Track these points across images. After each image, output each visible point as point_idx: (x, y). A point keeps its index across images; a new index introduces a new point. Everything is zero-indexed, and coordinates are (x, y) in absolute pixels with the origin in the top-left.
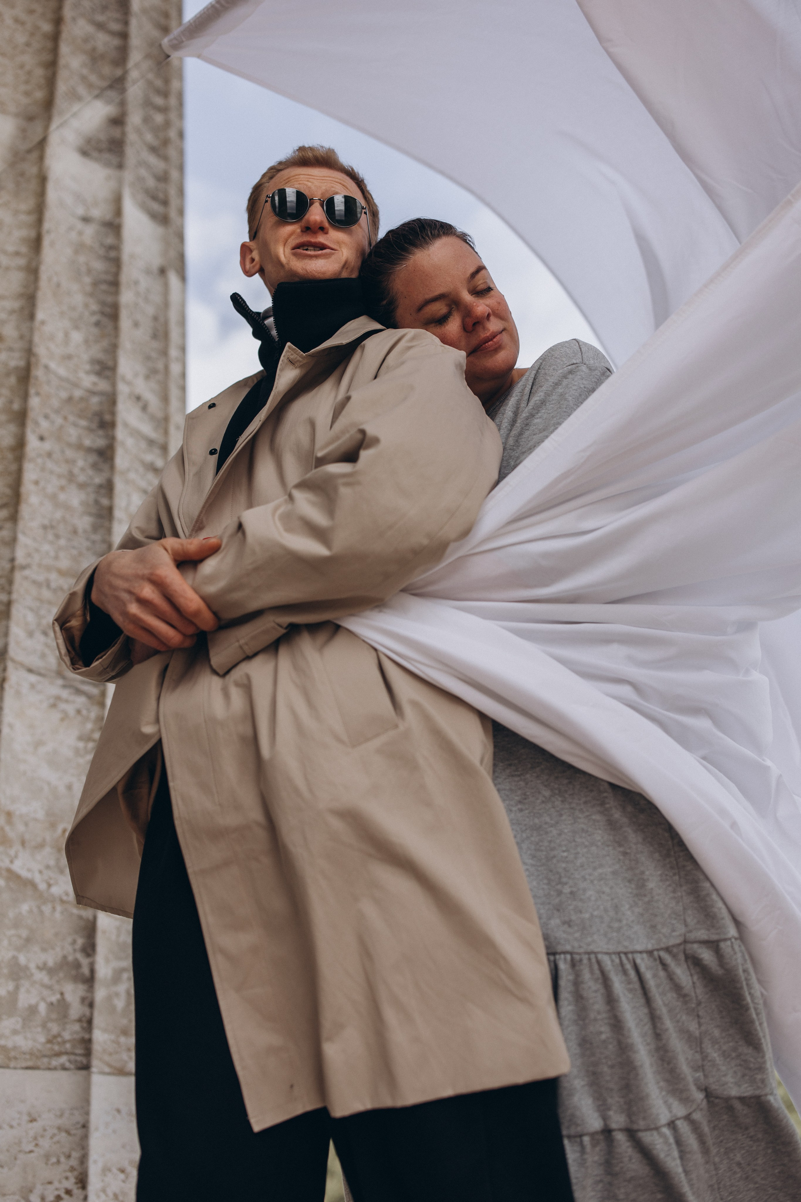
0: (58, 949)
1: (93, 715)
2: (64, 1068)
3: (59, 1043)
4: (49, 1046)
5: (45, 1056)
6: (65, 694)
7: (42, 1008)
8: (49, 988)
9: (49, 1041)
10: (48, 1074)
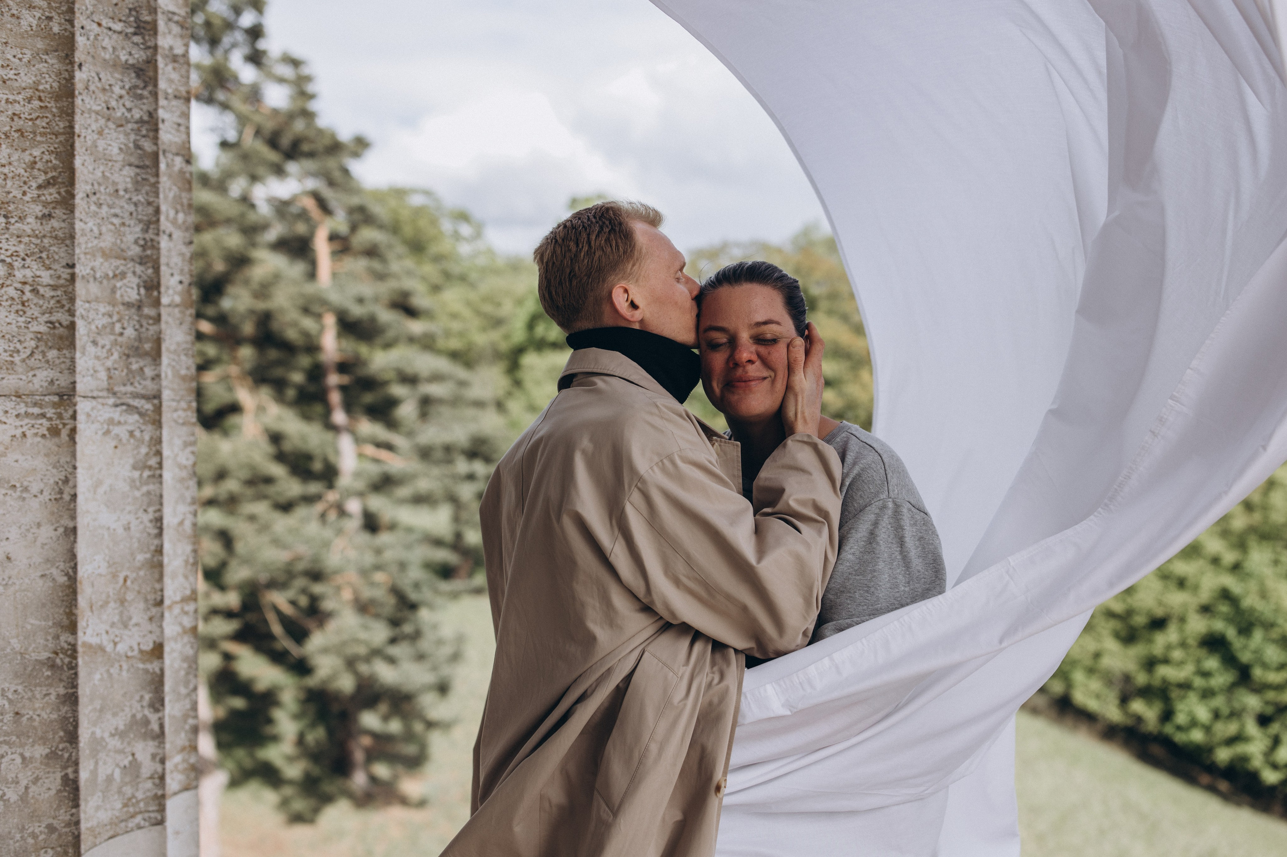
0: (127, 709)
1: (147, 437)
2: (139, 827)
3: (133, 805)
4: (125, 809)
5: (122, 821)
6: (116, 414)
7: (117, 774)
8: (121, 752)
9: (125, 805)
10: (126, 837)
